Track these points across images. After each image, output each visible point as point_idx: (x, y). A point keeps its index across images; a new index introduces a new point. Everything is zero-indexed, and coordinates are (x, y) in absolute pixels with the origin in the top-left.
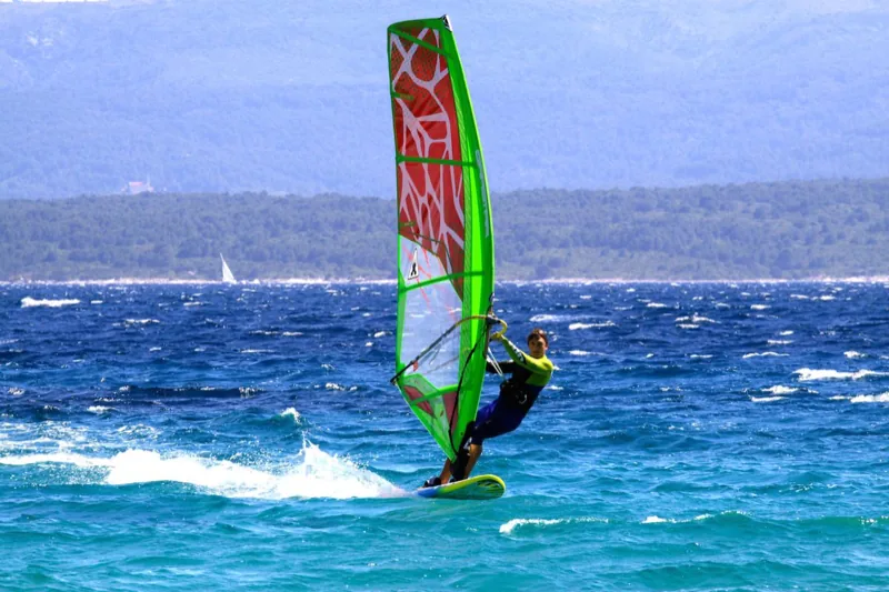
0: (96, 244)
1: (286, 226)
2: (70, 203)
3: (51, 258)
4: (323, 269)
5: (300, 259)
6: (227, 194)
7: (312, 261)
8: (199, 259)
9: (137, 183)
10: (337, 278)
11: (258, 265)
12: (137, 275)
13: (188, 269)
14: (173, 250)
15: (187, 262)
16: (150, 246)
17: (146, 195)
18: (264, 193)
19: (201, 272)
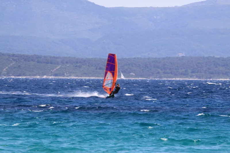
0: (170, 69)
1: (219, 65)
2: (164, 59)
3: (158, 73)
4: (229, 76)
5: (223, 74)
6: (204, 57)
7: (226, 74)
8: (196, 74)
9: (181, 54)
11: (212, 75)
12: (180, 77)
13: (193, 76)
14: (190, 71)
15: (194, 74)
16: (184, 70)
17: (183, 57)
18: (214, 56)
19: (197, 77)
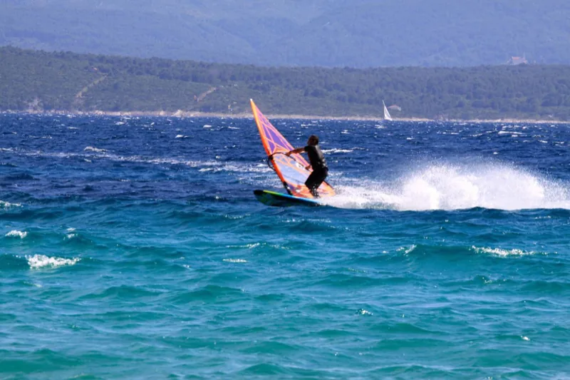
0: (490, 96)
2: (475, 69)
3: (461, 105)
8: (556, 108)
9: (518, 58)
12: (515, 117)
13: (548, 114)
14: (539, 102)
15: (548, 109)
16: (524, 99)
17: (523, 65)
19: (557, 115)
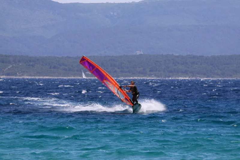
0: (127, 68)
1: (178, 63)
2: (121, 57)
3: (115, 71)
4: (188, 75)
5: (182, 72)
6: (163, 54)
7: (185, 73)
8: (155, 72)
9: (139, 52)
10: (192, 78)
11: (171, 74)
12: (138, 76)
13: (152, 75)
14: (148, 70)
15: (152, 73)
16: (142, 69)
17: (141, 55)
18: (173, 54)
19: (155, 75)
